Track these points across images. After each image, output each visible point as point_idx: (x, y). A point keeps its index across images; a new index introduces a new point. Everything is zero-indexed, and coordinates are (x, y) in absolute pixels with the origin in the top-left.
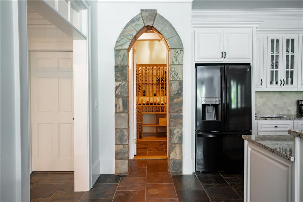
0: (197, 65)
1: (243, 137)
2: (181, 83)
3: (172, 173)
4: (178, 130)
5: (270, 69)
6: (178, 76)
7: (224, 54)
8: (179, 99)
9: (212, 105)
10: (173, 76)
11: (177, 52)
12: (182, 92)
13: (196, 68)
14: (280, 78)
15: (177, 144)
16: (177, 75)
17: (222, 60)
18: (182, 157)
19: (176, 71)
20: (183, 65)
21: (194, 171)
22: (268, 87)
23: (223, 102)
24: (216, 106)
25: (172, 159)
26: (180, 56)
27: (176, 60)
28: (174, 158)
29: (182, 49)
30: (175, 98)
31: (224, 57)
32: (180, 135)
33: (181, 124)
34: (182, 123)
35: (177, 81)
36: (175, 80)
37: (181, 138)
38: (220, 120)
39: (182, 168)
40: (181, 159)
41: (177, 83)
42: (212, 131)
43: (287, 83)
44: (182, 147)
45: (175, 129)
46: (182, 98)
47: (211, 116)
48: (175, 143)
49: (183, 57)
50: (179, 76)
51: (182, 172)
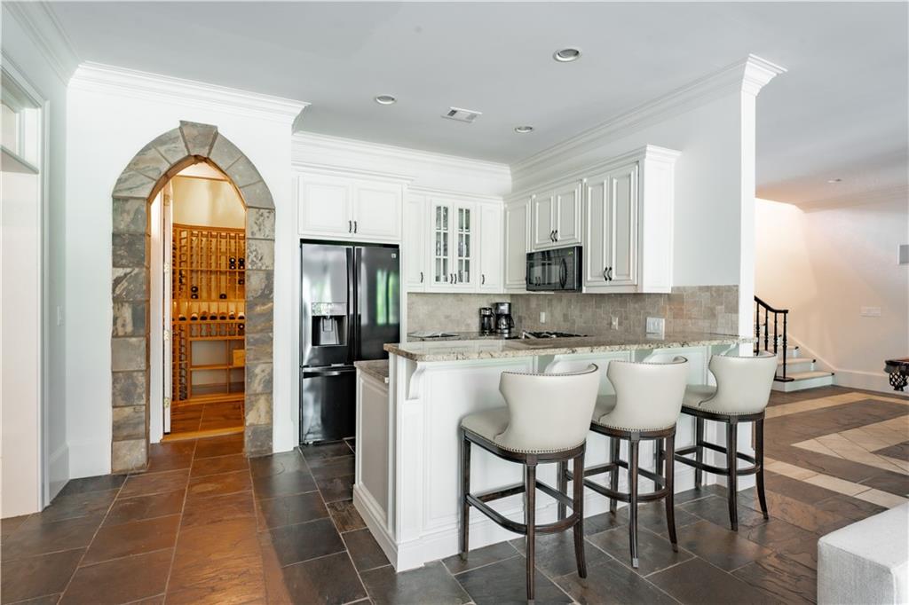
0: (303, 241)
1: (356, 364)
2: (270, 275)
3: (252, 453)
4: (264, 366)
5: (434, 257)
6: (262, 261)
7: (353, 225)
8: (266, 307)
9: (331, 317)
10: (253, 261)
11: (262, 215)
12: (271, 291)
13: (301, 247)
14: (450, 271)
15: (262, 394)
16: (261, 258)
17: (350, 235)
18: (272, 419)
19: (259, 252)
20: (274, 240)
21: (298, 445)
22: (431, 286)
23: (351, 312)
24: (339, 319)
25: (251, 425)
26: (268, 223)
27: (260, 230)
28: (256, 423)
29: (272, 210)
30: (256, 305)
31: (353, 230)
32: (268, 377)
33: (271, 355)
34: (272, 353)
35: (260, 270)
36: (257, 270)
37: (269, 383)
38: (346, 344)
39: (272, 441)
40: (271, 423)
41: (262, 275)
42: (333, 365)
43: (461, 280)
44: (272, 399)
45: (256, 366)
46: (270, 305)
47: (329, 337)
48: (257, 392)
49: (273, 225)
50: (267, 261)
51: (271, 449)
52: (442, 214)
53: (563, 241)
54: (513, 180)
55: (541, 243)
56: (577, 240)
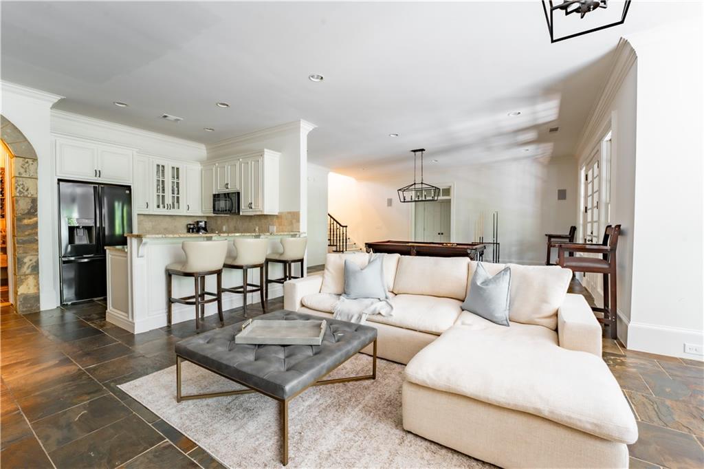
0: (60, 180)
1: (105, 248)
2: (34, 201)
3: (23, 312)
4: (31, 257)
5: (155, 194)
6: (29, 191)
7: (98, 172)
8: (31, 220)
9: (83, 227)
10: (20, 191)
11: (27, 162)
12: (36, 211)
13: (59, 184)
14: (166, 202)
15: (30, 274)
16: (27, 190)
17: (96, 178)
18: (38, 289)
19: (26, 185)
20: (37, 179)
21: (59, 305)
22: (153, 210)
23: (98, 225)
24: (89, 229)
25: (22, 294)
26: (32, 168)
27: (26, 172)
28: (25, 292)
29: (35, 160)
30: (24, 219)
31: (98, 175)
32: (34, 264)
33: (37, 250)
34: (38, 249)
35: (27, 196)
36: (24, 196)
37: (35, 268)
38: (94, 243)
39: (39, 303)
40: (39, 293)
41: (29, 200)
42: (85, 256)
43: (174, 208)
44: (38, 277)
45: (25, 257)
46: (35, 219)
47: (82, 239)
48: (27, 273)
49: (37, 169)
50: (32, 191)
51: (39, 308)
52: (161, 169)
53: (231, 189)
54: (208, 153)
55: (220, 190)
56: (237, 188)
